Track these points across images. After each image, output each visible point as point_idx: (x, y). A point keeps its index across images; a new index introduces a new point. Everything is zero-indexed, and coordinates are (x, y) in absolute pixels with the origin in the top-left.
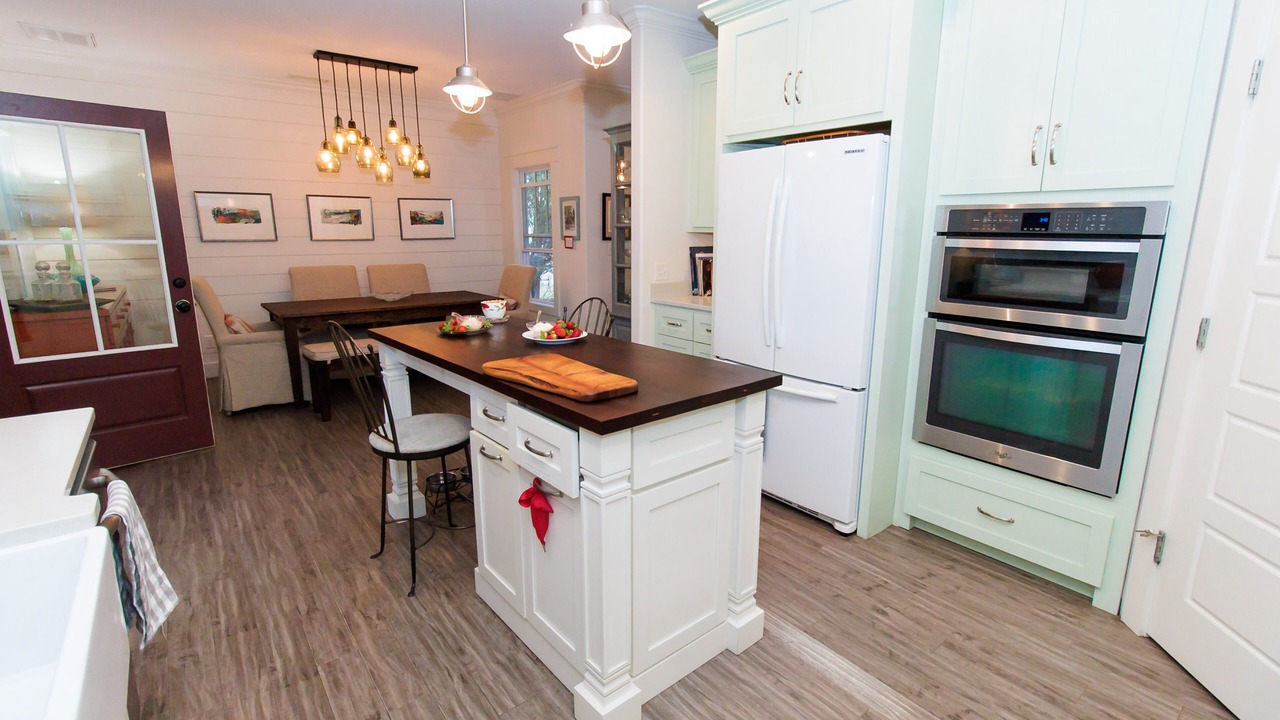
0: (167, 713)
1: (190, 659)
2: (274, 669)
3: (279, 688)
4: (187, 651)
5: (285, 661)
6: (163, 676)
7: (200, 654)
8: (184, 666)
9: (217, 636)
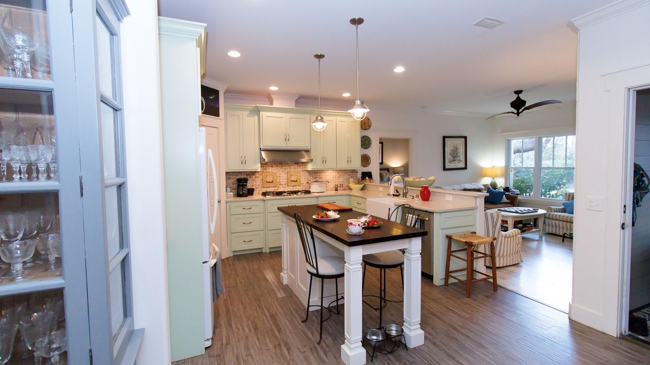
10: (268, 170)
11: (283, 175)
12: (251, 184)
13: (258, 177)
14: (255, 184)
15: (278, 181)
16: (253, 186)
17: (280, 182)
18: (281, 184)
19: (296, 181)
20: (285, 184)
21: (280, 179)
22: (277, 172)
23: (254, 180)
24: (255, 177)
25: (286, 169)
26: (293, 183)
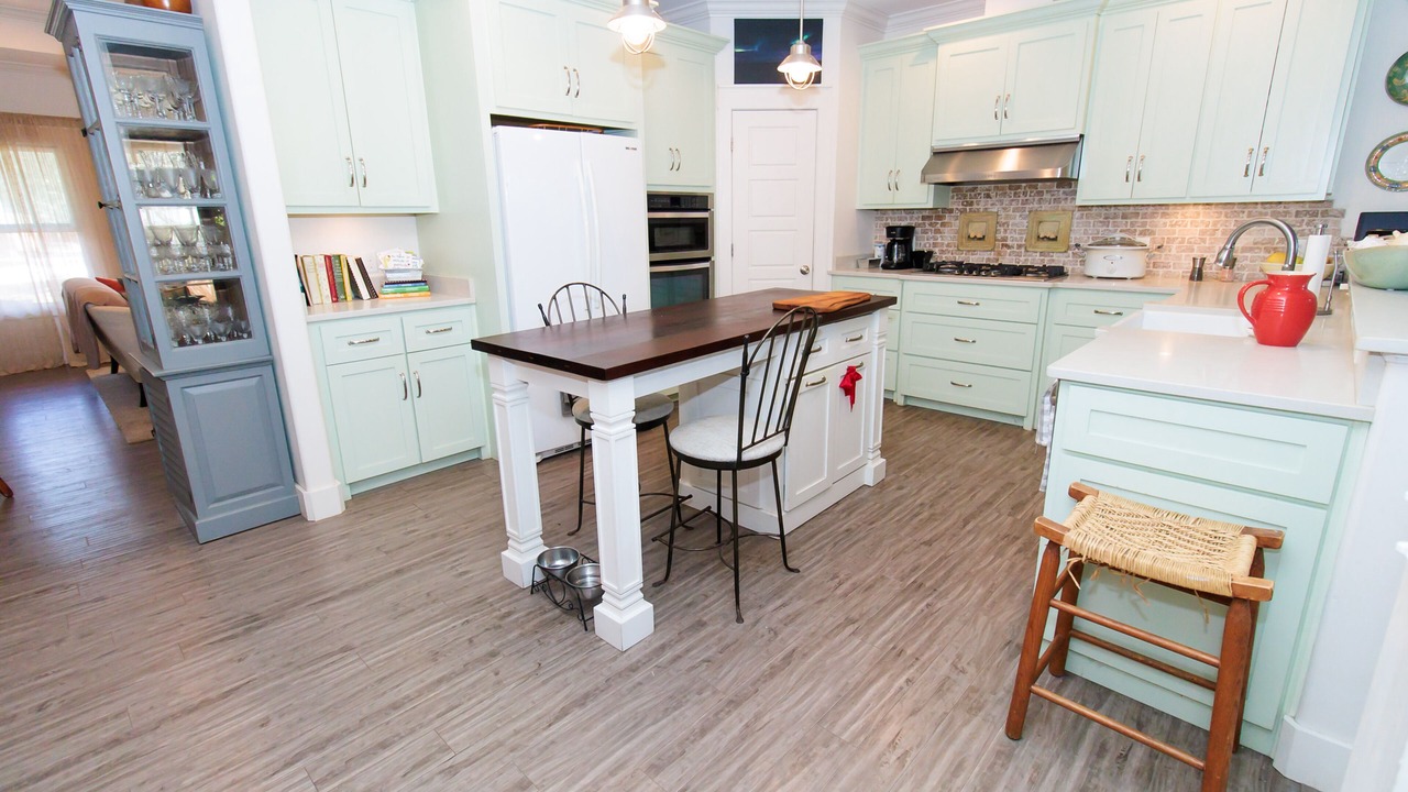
0: (1008, 638)
1: (959, 666)
2: (928, 605)
3: (940, 593)
4: (954, 676)
5: (894, 678)
6: (988, 669)
7: (949, 663)
8: (968, 664)
9: (923, 668)
10: (975, 206)
11: (1018, 220)
12: (931, 241)
13: (949, 224)
14: (939, 241)
15: (999, 236)
16: (935, 245)
17: (1005, 239)
18: (1007, 246)
19: (1055, 239)
20: (1019, 246)
21: (1006, 231)
22: (1002, 213)
23: (938, 231)
24: (943, 225)
25: (1026, 202)
26: (1044, 245)
